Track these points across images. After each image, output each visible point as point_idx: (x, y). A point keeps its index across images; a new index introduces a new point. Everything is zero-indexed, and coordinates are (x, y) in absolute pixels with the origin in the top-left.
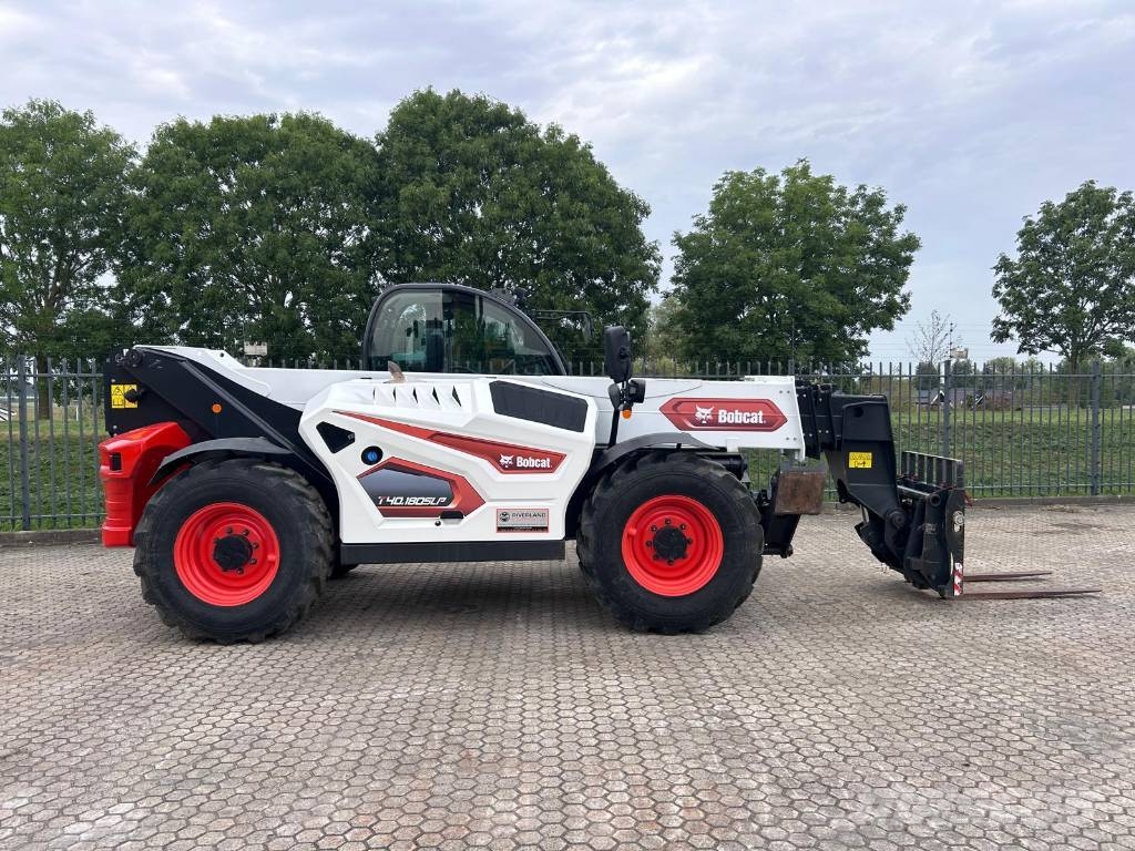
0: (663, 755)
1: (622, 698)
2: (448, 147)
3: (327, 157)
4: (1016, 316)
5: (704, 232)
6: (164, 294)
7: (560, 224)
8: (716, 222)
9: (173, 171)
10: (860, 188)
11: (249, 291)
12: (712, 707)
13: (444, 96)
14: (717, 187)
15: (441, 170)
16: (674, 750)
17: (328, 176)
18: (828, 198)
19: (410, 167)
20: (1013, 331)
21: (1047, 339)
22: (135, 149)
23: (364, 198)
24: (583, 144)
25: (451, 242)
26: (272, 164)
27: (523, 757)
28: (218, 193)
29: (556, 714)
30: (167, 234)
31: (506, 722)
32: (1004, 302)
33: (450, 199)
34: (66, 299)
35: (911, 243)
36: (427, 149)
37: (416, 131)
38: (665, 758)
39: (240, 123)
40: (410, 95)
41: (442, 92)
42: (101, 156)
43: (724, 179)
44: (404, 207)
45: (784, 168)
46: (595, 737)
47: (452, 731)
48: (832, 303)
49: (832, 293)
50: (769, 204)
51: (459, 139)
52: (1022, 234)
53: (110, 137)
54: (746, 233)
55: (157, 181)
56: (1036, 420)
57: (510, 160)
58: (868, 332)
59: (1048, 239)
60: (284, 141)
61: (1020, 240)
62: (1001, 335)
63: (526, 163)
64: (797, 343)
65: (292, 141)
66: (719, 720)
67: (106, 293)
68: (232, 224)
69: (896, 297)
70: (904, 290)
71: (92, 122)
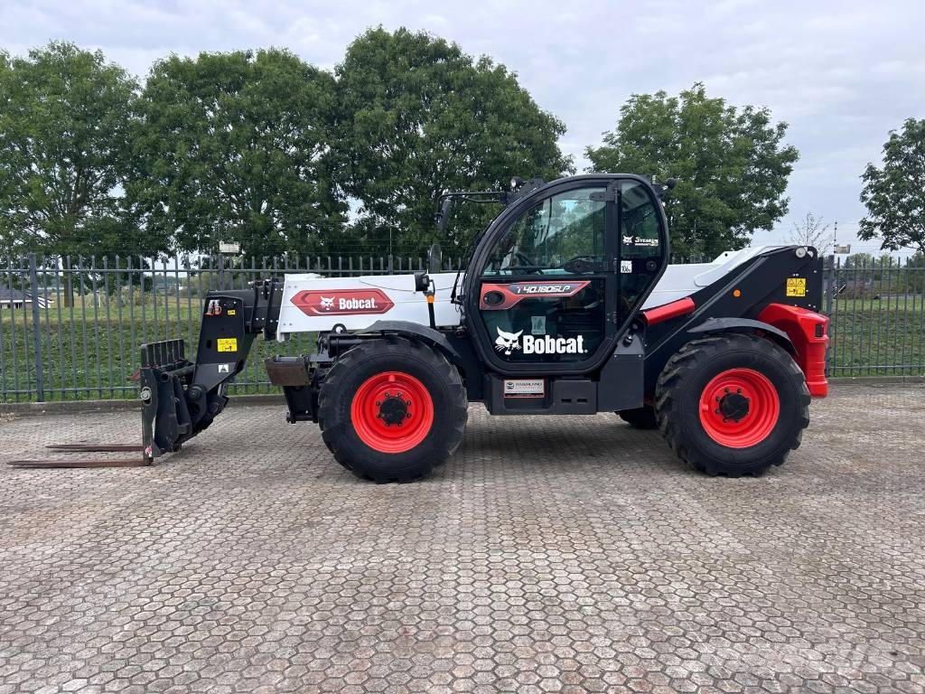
0: (592, 636)
1: (550, 573)
2: (395, 77)
3: (294, 86)
4: (880, 218)
5: (613, 147)
6: (162, 203)
7: (490, 140)
8: (623, 139)
9: (168, 100)
10: (748, 109)
11: (232, 200)
12: (636, 584)
13: (392, 34)
14: (625, 108)
15: (390, 96)
16: (603, 632)
17: (294, 102)
18: (719, 118)
19: (363, 94)
20: (877, 230)
21: (906, 237)
22: (137, 83)
23: (325, 121)
24: (509, 73)
25: (398, 158)
26: (248, 93)
27: (458, 636)
28: (205, 119)
29: (488, 588)
30: (164, 153)
31: (442, 596)
32: (870, 206)
33: (397, 121)
34: (86, 208)
35: (791, 155)
36: (377, 79)
37: (368, 63)
38: (594, 640)
39: (222, 59)
40: (362, 33)
41: (391, 30)
42: (109, 89)
43: (631, 101)
44: (358, 128)
45: (682, 91)
46: (526, 614)
47: (391, 605)
48: (722, 208)
49: (722, 199)
50: (668, 122)
51: (404, 69)
52: (887, 146)
53: (116, 72)
54: (649, 147)
55: (154, 108)
56: (901, 307)
57: (448, 86)
58: (752, 232)
59: (910, 150)
60: (258, 73)
61: (886, 152)
62: (867, 235)
63: (460, 90)
64: (691, 242)
65: (265, 73)
66: (644, 598)
67: (117, 203)
68: (216, 144)
69: (776, 202)
70: (782, 197)
71: (102, 59)
